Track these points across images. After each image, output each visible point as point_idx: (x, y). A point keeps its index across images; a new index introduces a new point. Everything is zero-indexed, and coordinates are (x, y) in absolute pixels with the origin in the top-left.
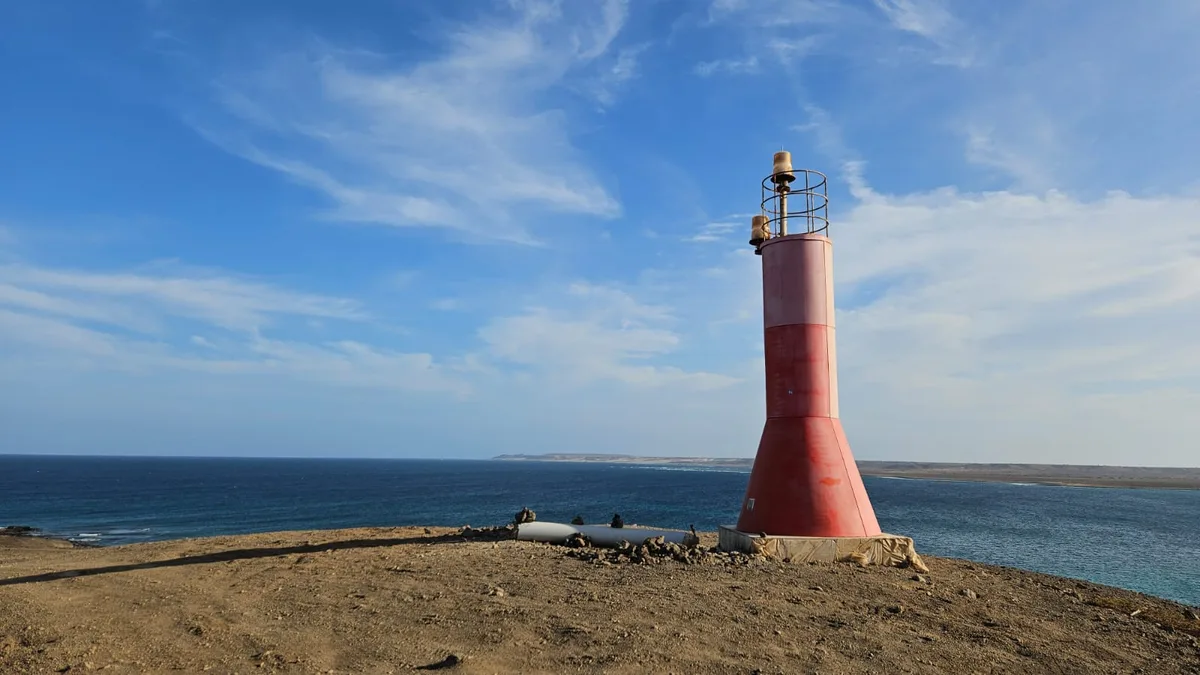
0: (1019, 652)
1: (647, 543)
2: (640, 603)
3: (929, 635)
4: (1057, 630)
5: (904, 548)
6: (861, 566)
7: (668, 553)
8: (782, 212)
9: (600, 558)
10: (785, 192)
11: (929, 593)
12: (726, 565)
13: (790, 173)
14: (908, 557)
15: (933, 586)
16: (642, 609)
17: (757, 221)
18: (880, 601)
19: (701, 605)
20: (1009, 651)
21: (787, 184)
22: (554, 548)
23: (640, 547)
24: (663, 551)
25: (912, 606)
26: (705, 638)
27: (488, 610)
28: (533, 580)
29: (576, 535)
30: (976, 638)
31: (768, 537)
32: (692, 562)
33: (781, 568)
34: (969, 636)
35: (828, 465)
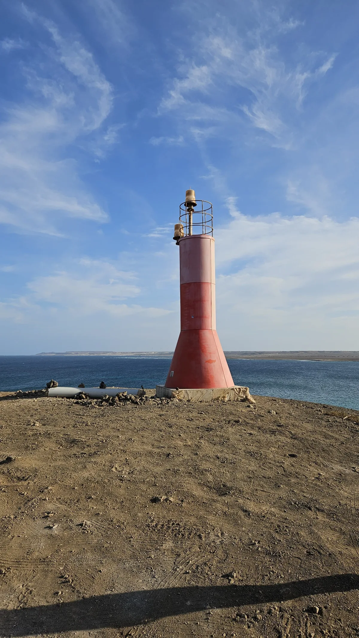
0: (292, 438)
1: (118, 395)
2: (113, 425)
3: (252, 432)
4: (309, 427)
5: (244, 392)
6: (224, 402)
7: (128, 400)
8: (190, 223)
9: (93, 404)
10: (192, 212)
11: (254, 413)
12: (158, 404)
13: (194, 202)
14: (246, 396)
15: (256, 410)
16: (113, 428)
17: (177, 227)
18: (231, 417)
19: (143, 424)
20: (287, 437)
21: (193, 207)
22: (68, 400)
23: (114, 397)
24: (126, 399)
25: (246, 419)
26: (145, 440)
27: (30, 433)
28: (56, 417)
29: (80, 393)
30: (273, 432)
31: (180, 390)
32: (141, 404)
33: (185, 404)
34: (270, 431)
35: (210, 353)
